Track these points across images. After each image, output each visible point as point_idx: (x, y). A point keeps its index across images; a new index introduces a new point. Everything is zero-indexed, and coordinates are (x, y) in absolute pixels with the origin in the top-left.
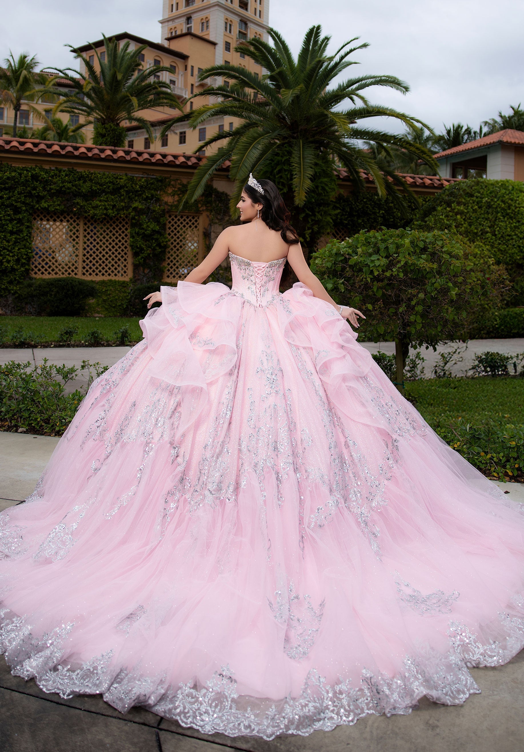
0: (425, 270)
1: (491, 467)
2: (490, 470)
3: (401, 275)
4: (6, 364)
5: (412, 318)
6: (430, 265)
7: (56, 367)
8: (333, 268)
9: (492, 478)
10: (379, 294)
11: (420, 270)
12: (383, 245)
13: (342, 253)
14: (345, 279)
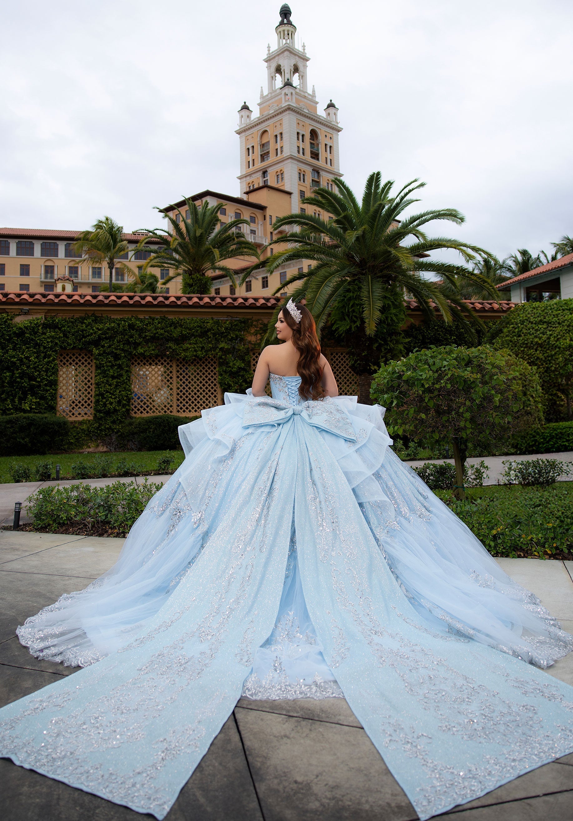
0: (470, 380)
1: (532, 547)
2: (531, 550)
3: (449, 386)
5: (462, 424)
6: (474, 376)
7: (155, 484)
8: (390, 385)
9: (533, 557)
10: (431, 404)
11: (465, 381)
12: (432, 360)
13: (397, 371)
14: (401, 393)
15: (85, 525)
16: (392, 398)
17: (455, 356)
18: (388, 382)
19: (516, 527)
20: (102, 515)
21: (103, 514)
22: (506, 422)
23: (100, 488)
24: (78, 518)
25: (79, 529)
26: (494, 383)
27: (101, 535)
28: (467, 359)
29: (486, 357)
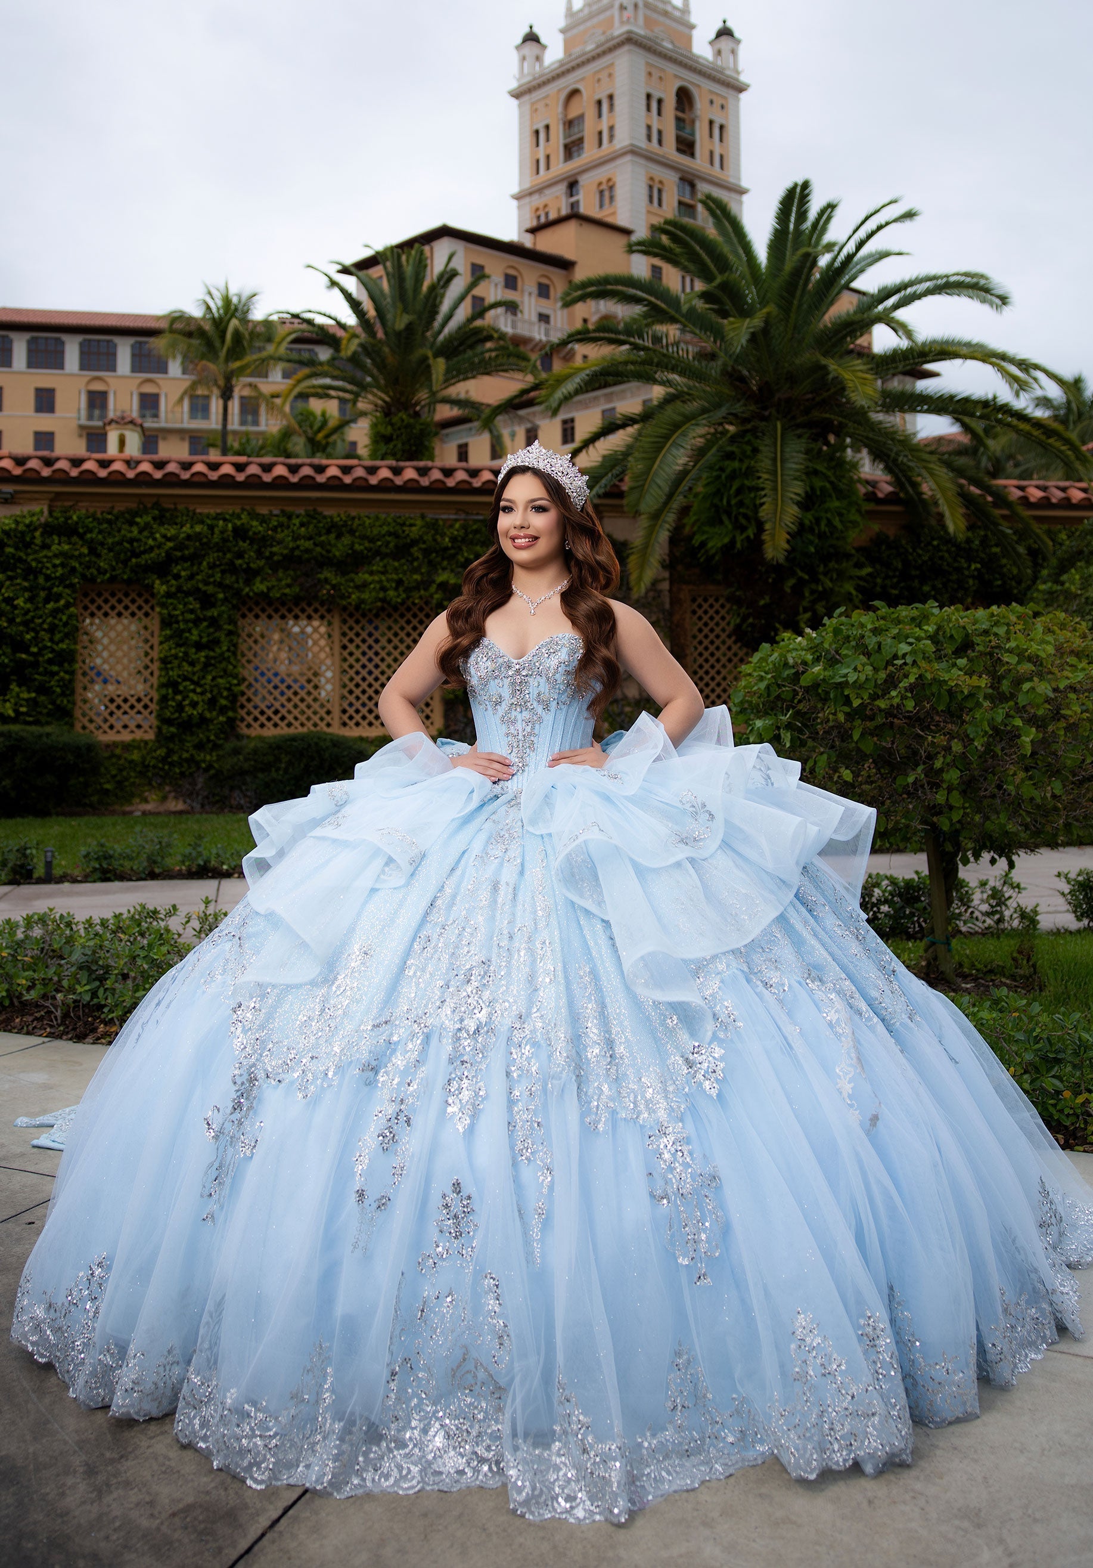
0: (962, 692)
3: (910, 705)
4: (129, 911)
5: (940, 798)
6: (975, 681)
8: (774, 695)
9: (1087, 1147)
10: (866, 746)
11: (950, 692)
12: (874, 640)
13: (791, 661)
14: (798, 714)
15: (49, 1012)
16: (778, 728)
17: (930, 629)
18: (768, 687)
19: (1048, 1071)
20: (83, 989)
21: (87, 988)
22: (1049, 795)
23: (102, 920)
24: (31, 996)
25: (37, 1019)
26: (1022, 700)
27: (80, 1038)
28: (959, 637)
29: (1008, 632)
